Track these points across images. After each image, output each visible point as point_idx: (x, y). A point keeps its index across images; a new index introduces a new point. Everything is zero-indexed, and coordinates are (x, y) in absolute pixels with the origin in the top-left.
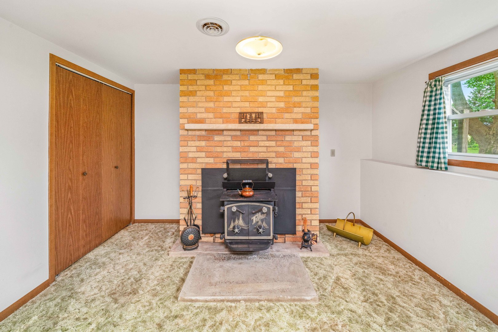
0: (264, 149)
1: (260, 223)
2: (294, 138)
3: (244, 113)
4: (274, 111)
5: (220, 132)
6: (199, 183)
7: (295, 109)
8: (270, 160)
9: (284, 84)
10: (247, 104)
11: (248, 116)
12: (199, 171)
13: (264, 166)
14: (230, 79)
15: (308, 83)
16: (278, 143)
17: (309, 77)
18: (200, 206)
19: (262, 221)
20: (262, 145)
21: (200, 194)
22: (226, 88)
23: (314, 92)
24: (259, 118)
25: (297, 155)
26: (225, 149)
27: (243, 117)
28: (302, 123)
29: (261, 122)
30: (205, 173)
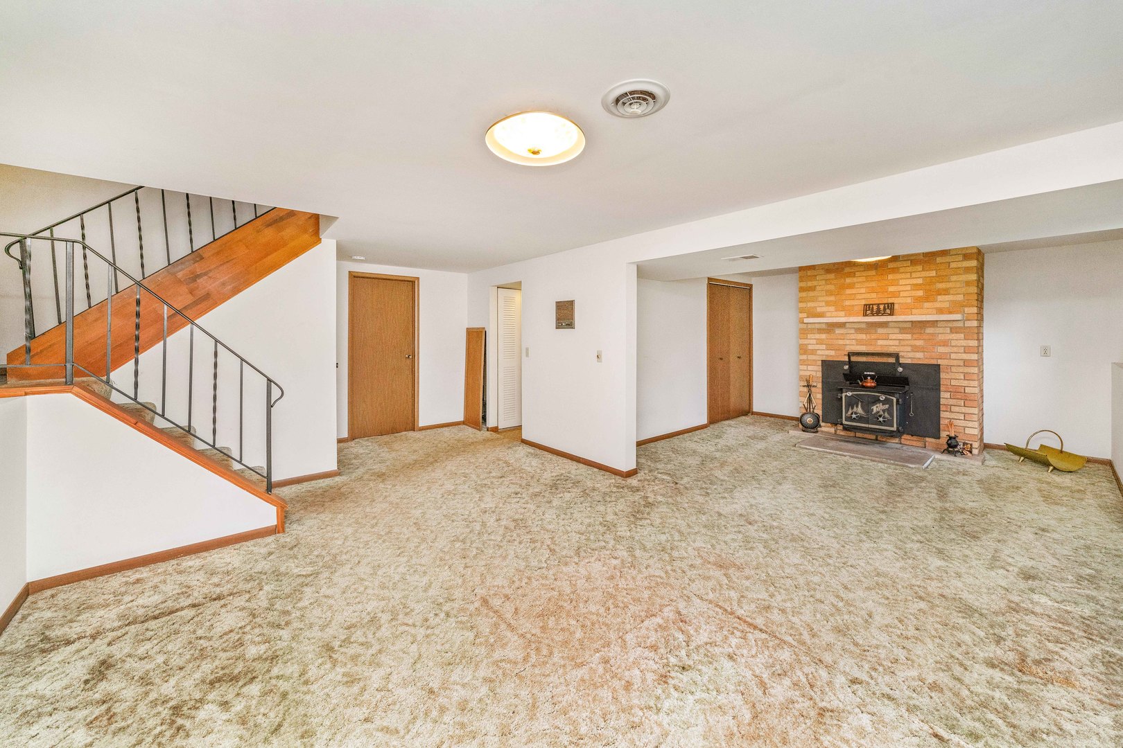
0: (897, 343)
1: (881, 413)
2: (938, 330)
3: (869, 305)
4: (909, 300)
5: (842, 325)
6: (820, 374)
7: (939, 297)
8: (901, 354)
9: (923, 270)
10: (874, 295)
11: (875, 307)
12: (820, 363)
13: (892, 360)
14: (853, 270)
15: (959, 266)
16: (915, 336)
17: (961, 258)
18: (820, 396)
19: (884, 411)
20: (894, 338)
21: (820, 385)
22: (848, 280)
23: (967, 276)
24: (890, 309)
25: (941, 349)
26: (848, 342)
27: (868, 309)
28: (950, 313)
29: (891, 314)
30: (827, 365)
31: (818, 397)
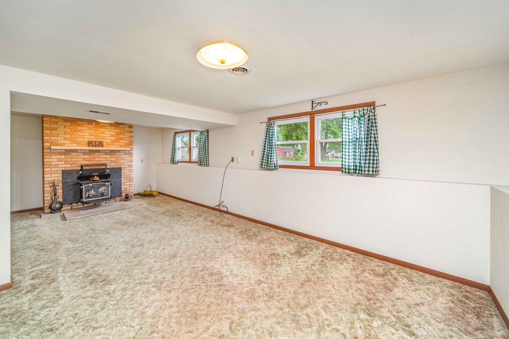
0: (104, 159)
1: (103, 191)
2: (120, 154)
3: (91, 142)
4: (109, 141)
5: (75, 151)
6: (60, 178)
7: (121, 141)
8: (107, 164)
9: (115, 129)
10: (93, 137)
11: (94, 143)
12: (61, 172)
13: (104, 167)
14: (81, 123)
15: (128, 130)
16: (112, 156)
17: (128, 127)
18: (61, 191)
20: (102, 157)
21: (61, 184)
22: (79, 128)
23: (130, 134)
24: (101, 144)
25: (122, 161)
26: (78, 160)
27: (90, 143)
28: (125, 147)
29: (102, 146)
30: (64, 173)
31: (60, 191)
